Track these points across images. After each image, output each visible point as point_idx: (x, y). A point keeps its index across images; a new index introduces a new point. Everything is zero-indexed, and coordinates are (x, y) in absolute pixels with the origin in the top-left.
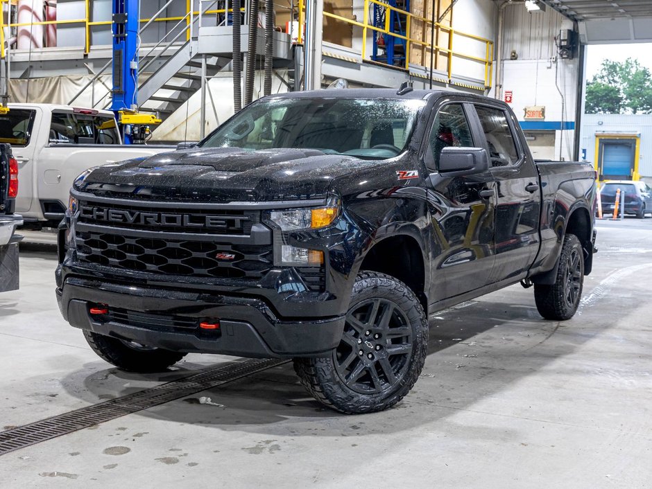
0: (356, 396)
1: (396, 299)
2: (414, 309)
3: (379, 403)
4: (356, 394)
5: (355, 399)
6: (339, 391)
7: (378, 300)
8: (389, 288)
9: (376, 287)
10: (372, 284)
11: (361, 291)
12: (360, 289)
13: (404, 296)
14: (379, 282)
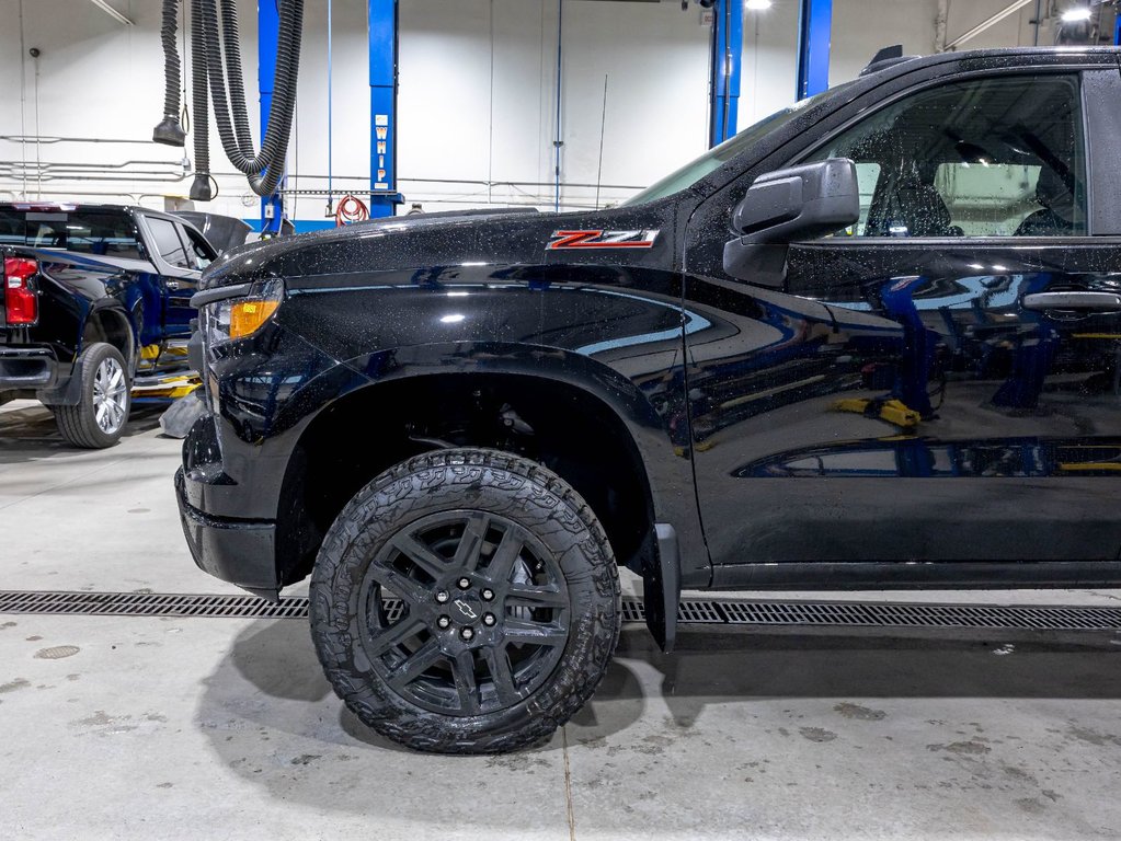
0: (408, 712)
1: (533, 521)
2: (578, 553)
3: (461, 739)
4: (412, 707)
5: (405, 718)
6: (367, 693)
7: (481, 517)
8: (513, 493)
9: (476, 487)
10: (469, 479)
11: (436, 488)
12: (434, 484)
13: (550, 517)
14: (488, 477)
